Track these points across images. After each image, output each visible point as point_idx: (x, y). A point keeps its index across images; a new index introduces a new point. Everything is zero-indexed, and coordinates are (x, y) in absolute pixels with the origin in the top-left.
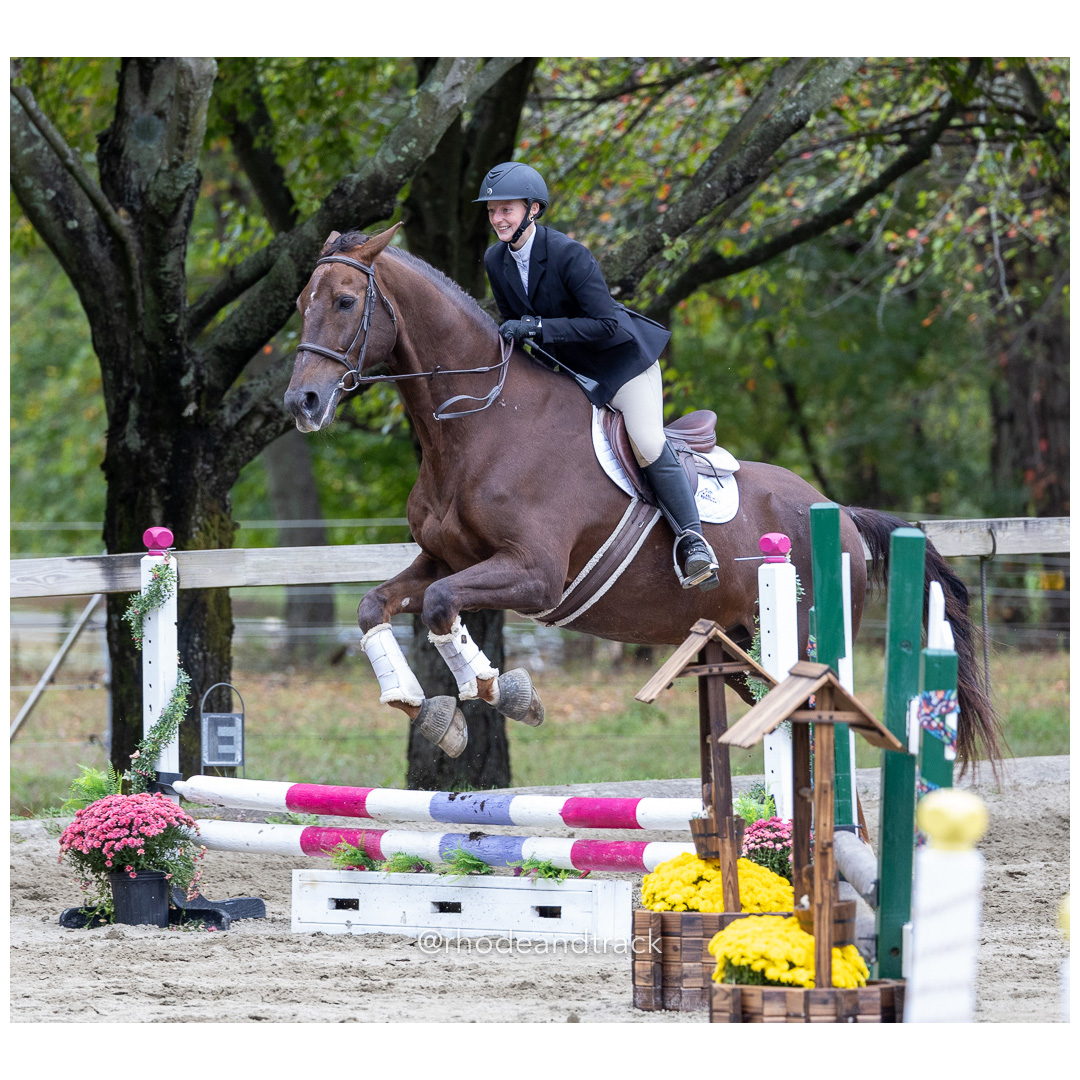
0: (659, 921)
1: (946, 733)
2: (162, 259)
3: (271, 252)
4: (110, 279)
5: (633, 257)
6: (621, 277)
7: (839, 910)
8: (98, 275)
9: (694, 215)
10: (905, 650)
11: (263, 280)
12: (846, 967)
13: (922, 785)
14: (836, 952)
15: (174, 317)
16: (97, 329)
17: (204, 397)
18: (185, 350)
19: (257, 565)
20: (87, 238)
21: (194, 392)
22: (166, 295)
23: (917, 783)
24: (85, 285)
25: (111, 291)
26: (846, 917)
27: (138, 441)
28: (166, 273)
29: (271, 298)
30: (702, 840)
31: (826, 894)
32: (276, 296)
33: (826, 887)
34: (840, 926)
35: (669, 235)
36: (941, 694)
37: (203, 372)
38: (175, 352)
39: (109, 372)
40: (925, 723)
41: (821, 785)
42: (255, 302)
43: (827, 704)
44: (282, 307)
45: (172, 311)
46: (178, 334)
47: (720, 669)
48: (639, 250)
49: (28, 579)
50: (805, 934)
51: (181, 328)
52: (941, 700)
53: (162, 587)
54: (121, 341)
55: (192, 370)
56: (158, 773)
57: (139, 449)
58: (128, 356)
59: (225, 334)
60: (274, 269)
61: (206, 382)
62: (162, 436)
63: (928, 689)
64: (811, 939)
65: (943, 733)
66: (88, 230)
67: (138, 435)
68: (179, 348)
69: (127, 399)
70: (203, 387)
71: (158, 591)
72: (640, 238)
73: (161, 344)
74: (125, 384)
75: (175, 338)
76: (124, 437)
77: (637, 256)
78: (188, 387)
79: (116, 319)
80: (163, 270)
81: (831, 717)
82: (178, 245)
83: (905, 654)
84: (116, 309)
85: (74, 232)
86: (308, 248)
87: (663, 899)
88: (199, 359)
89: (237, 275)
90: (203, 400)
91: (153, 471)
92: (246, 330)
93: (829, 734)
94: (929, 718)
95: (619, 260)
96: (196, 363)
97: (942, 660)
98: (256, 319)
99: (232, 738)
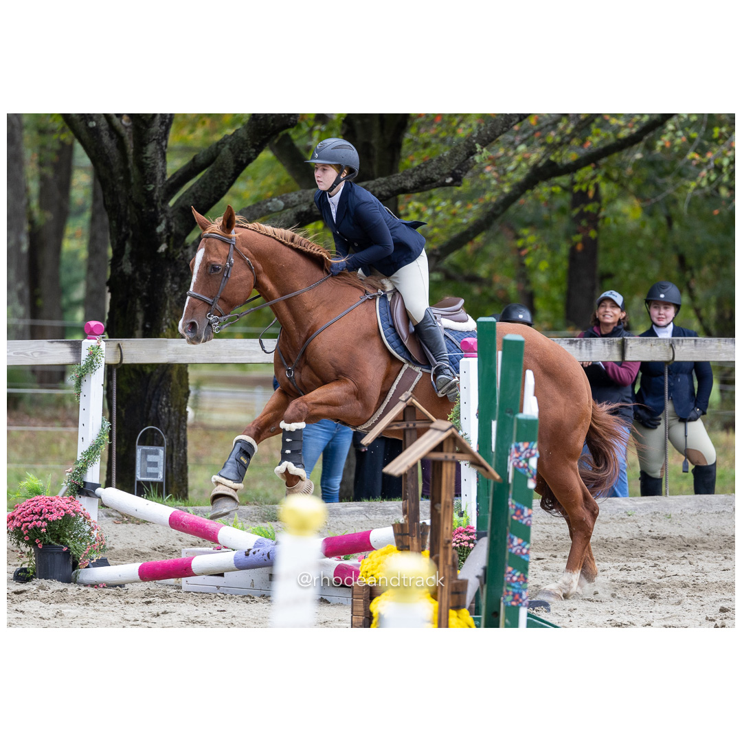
0: (368, 590)
1: (529, 471)
2: (144, 148)
3: (219, 147)
4: (116, 161)
5: (457, 158)
6: (449, 171)
7: (456, 585)
8: (108, 158)
9: (497, 132)
10: (508, 415)
11: (213, 165)
12: (459, 623)
13: (512, 504)
14: (452, 613)
15: (152, 187)
16: (106, 194)
17: (172, 240)
18: (159, 209)
19: (175, 350)
20: (102, 133)
21: (165, 237)
22: (146, 172)
23: (510, 503)
24: (99, 164)
25: (116, 169)
26: (461, 591)
27: (130, 268)
28: (146, 158)
29: (216, 176)
30: (400, 537)
31: (447, 574)
32: (219, 176)
33: (446, 570)
34: (456, 596)
35: (480, 144)
36: (526, 445)
37: (172, 224)
38: (153, 210)
39: (114, 222)
40: (516, 464)
41: (445, 502)
42: (206, 179)
43: (451, 449)
44: (223, 183)
45: (151, 183)
46: (155, 198)
47: (414, 425)
48: (460, 153)
49: (21, 353)
50: (433, 600)
51: (156, 194)
52: (527, 449)
53: (94, 360)
54: (122, 202)
55: (164, 222)
56: (85, 483)
57: (130, 273)
58: (126, 211)
59: (186, 199)
60: (219, 158)
61: (173, 230)
62: (144, 264)
63: (518, 441)
64: (436, 604)
65: (527, 470)
66: (103, 128)
67: (130, 264)
68: (156, 207)
69: (124, 240)
70: (171, 233)
71: (92, 362)
72: (462, 146)
73: (143, 204)
74: (124, 230)
75: (153, 201)
76: (121, 265)
77: (460, 157)
78: (161, 234)
79: (119, 187)
80: (145, 156)
81: (454, 457)
82: (154, 140)
83: (509, 418)
84: (119, 181)
85: (93, 129)
86: (241, 145)
87: (372, 576)
88: (169, 215)
89: (196, 161)
90: (171, 242)
91: (138, 287)
92: (200, 197)
93: (452, 468)
94: (518, 460)
95: (447, 160)
96: (167, 218)
97: (529, 423)
98: (206, 190)
99: (157, 463)
